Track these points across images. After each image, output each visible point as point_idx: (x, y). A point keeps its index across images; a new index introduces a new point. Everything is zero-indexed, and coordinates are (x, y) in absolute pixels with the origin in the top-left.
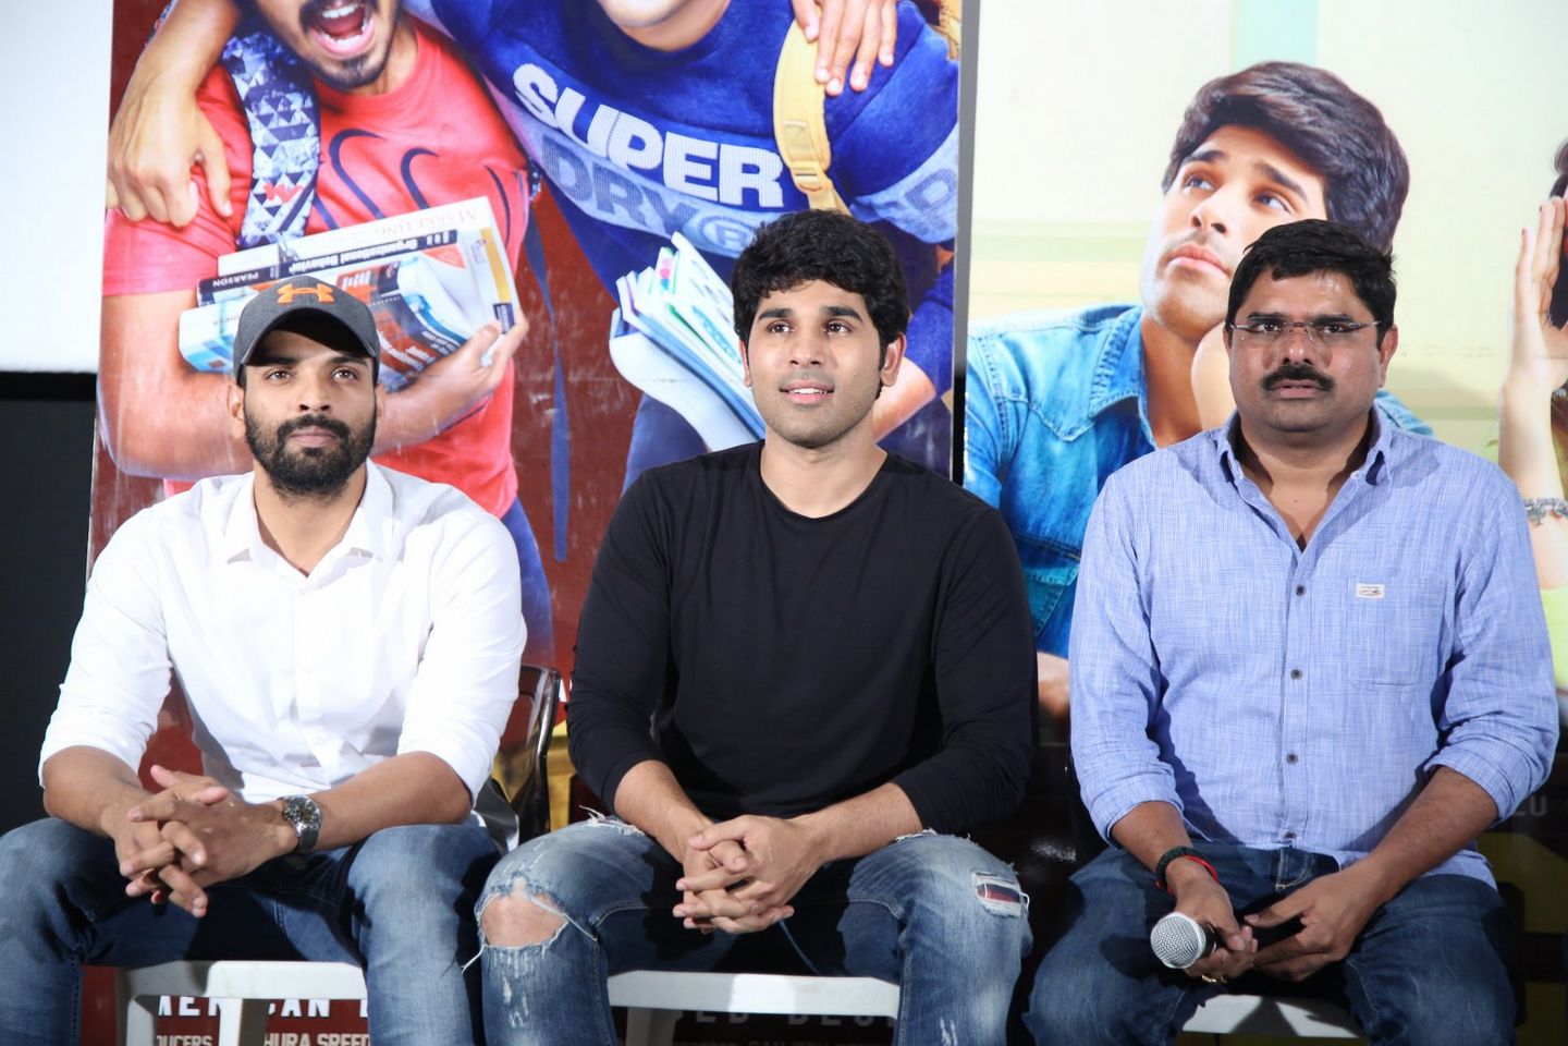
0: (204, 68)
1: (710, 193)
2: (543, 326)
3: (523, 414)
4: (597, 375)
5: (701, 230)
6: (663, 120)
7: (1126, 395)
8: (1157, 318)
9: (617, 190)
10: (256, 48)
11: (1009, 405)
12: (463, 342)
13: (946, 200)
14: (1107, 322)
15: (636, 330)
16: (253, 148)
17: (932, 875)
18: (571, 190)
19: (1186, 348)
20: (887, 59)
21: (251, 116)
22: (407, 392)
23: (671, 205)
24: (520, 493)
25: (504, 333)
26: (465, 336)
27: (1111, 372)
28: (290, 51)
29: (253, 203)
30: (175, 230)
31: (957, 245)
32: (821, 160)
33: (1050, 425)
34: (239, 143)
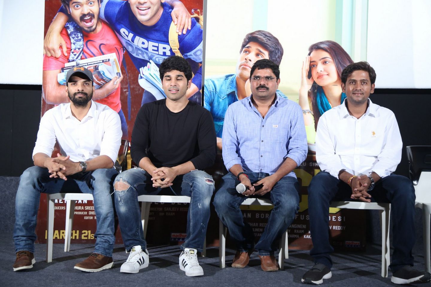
0: (62, 28)
1: (157, 52)
2: (126, 77)
3: (122, 93)
4: (136, 86)
5: (155, 59)
6: (148, 39)
7: (233, 91)
8: (239, 77)
9: (140, 52)
10: (71, 24)
11: (212, 92)
12: (111, 80)
13: (201, 54)
14: (230, 77)
15: (143, 78)
16: (71, 43)
17: (197, 178)
18: (131, 52)
19: (244, 82)
20: (190, 28)
21: (71, 37)
22: (100, 89)
23: (150, 55)
24: (122, 108)
25: (119, 78)
26: (111, 79)
27: (230, 86)
28: (78, 25)
29: (71, 53)
30: (56, 58)
31: (203, 63)
32: (177, 47)
33: (220, 96)
34: (68, 42)
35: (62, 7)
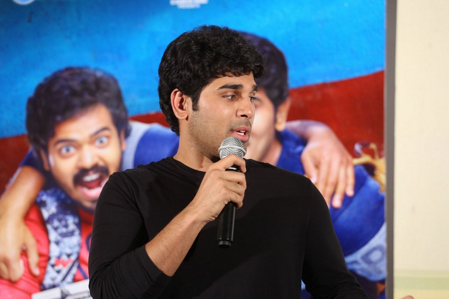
0: (28, 206)
10: (52, 195)
13: (381, 260)
16: (49, 242)
20: (350, 192)
21: (49, 227)
28: (68, 197)
29: (49, 269)
30: (12, 283)
31: (387, 282)
34: (43, 240)
35: (31, 153)
